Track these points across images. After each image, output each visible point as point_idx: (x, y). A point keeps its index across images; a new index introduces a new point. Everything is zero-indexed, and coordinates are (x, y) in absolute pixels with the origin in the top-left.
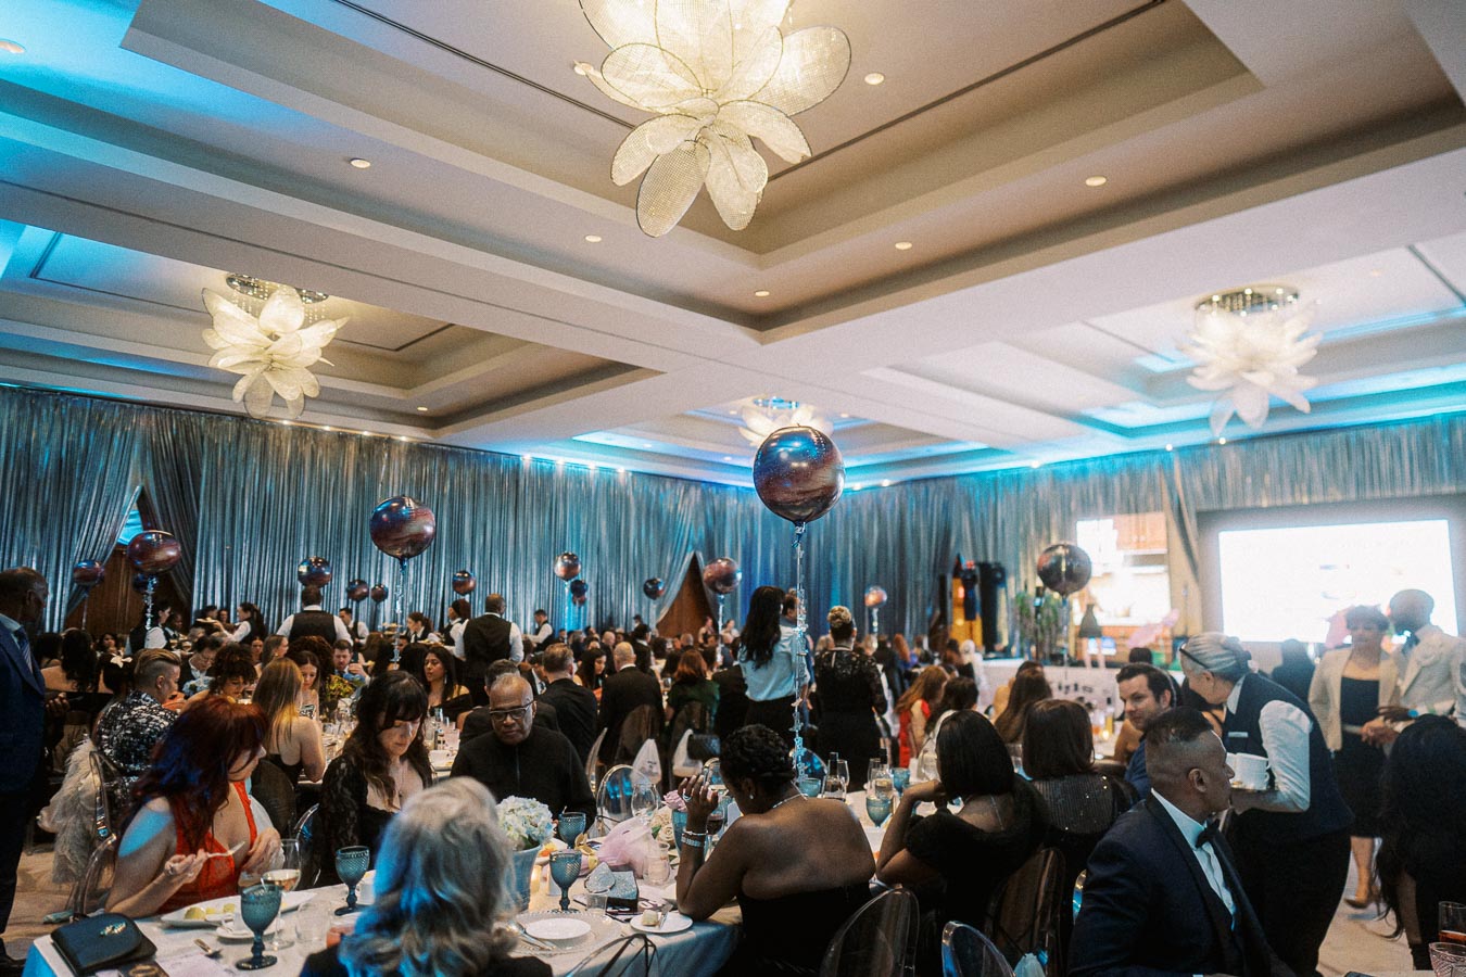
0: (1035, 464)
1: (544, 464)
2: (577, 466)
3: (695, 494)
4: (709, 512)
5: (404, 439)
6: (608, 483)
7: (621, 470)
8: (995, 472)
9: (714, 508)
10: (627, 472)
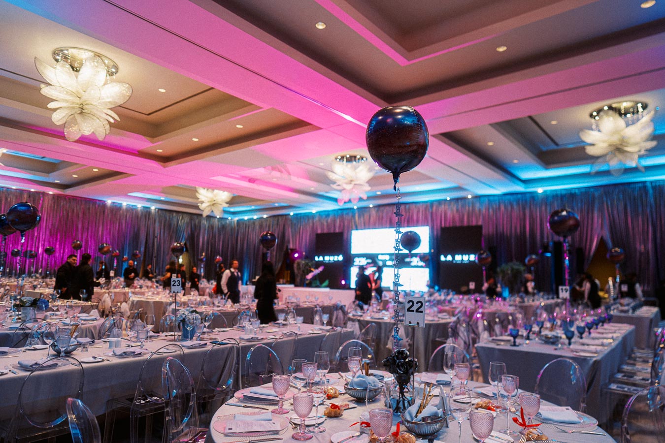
0: (314, 211)
1: (117, 205)
2: (132, 205)
3: (187, 218)
4: (193, 226)
5: (51, 193)
6: (147, 212)
7: (153, 208)
8: (301, 214)
9: (195, 224)
10: (155, 209)
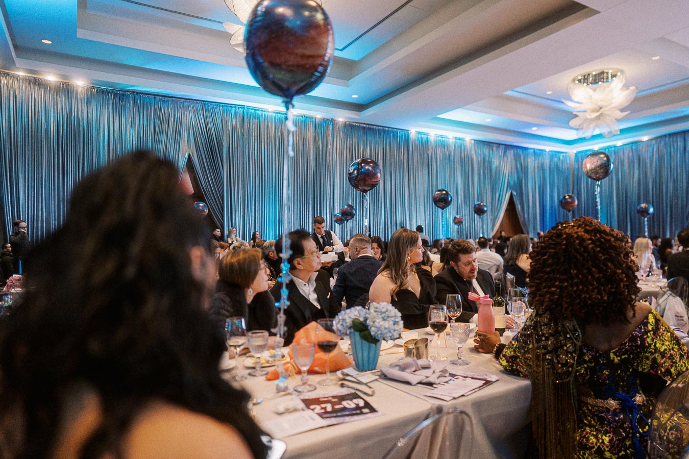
1: (423, 136)
2: (442, 136)
3: (511, 153)
4: (518, 167)
5: (341, 119)
6: (461, 147)
7: (467, 139)
9: (521, 164)
10: (471, 140)
